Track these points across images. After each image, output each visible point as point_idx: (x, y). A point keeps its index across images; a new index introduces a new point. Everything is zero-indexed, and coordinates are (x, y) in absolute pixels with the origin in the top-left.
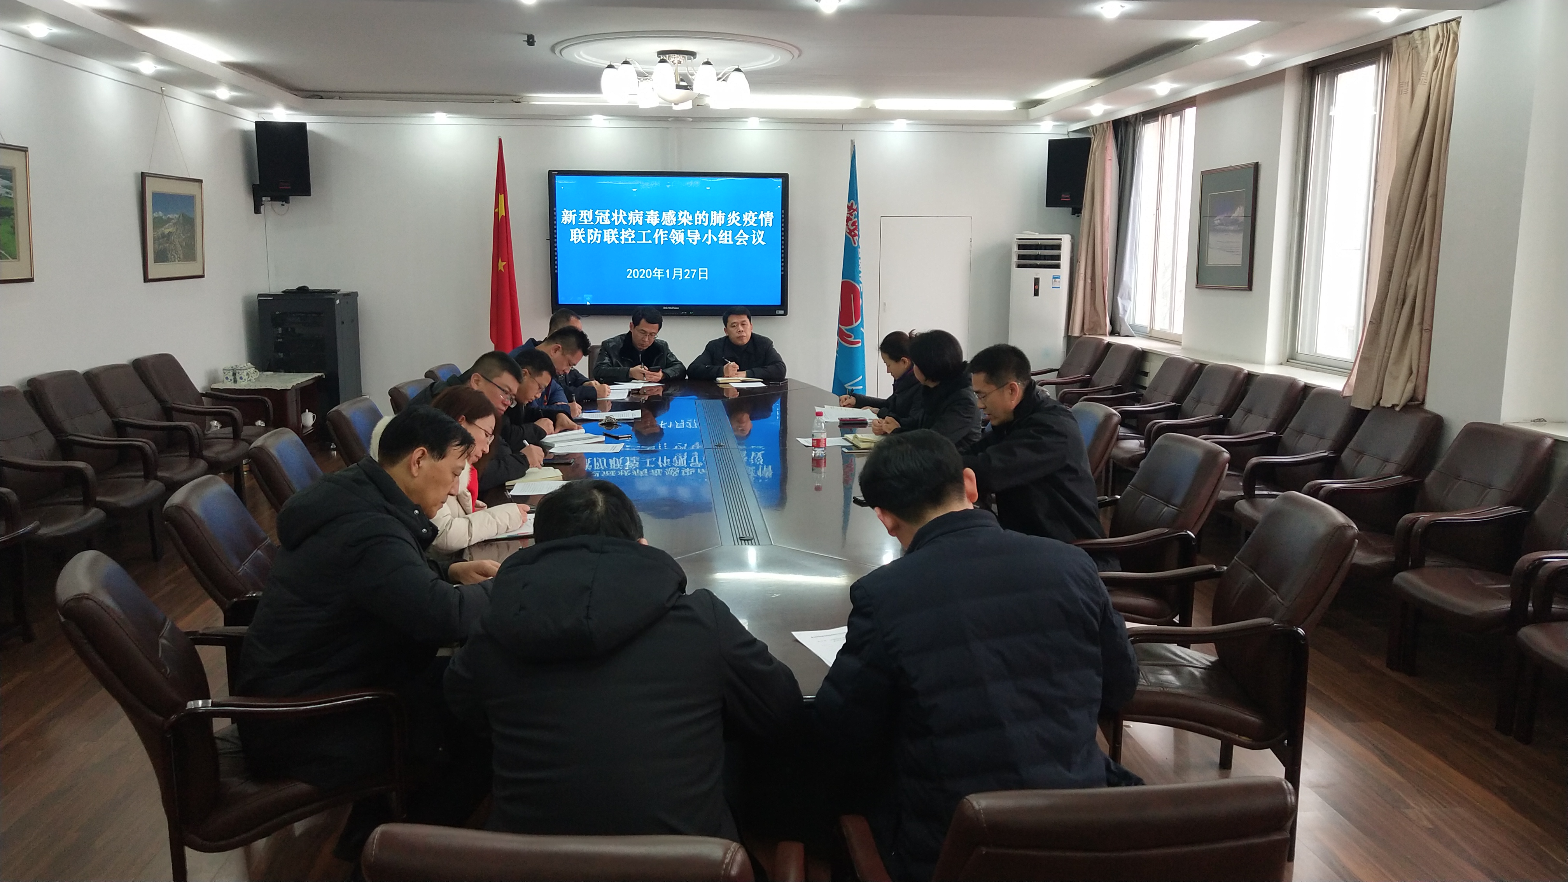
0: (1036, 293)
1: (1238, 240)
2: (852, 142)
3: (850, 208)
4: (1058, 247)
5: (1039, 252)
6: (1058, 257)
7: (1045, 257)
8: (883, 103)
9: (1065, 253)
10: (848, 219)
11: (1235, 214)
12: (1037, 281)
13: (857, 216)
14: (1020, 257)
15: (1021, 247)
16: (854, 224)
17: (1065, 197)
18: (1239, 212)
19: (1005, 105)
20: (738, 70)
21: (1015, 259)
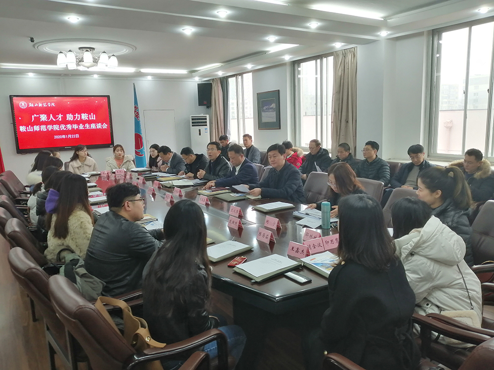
0: (200, 134)
1: (274, 114)
2: (134, 84)
3: (135, 107)
4: (206, 119)
5: (200, 121)
6: (206, 122)
7: (202, 122)
8: (144, 70)
9: (208, 121)
10: (135, 111)
11: (272, 106)
12: (200, 130)
13: (138, 110)
14: (193, 123)
15: (192, 119)
16: (137, 113)
17: (205, 102)
18: (273, 106)
19: (183, 72)
20: (113, 55)
21: (191, 124)
